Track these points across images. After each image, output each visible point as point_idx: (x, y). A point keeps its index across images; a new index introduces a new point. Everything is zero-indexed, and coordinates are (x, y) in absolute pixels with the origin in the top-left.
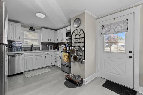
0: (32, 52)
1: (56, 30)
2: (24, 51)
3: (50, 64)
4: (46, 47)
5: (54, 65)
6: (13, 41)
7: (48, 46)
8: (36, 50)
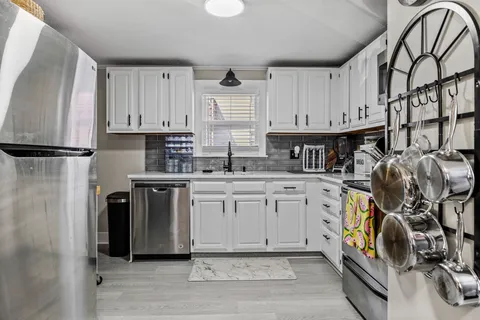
0: (229, 175)
1: (338, 64)
2: (204, 171)
3: (300, 246)
4: (292, 157)
5: (321, 254)
6: (169, 135)
7: (297, 149)
8: (244, 169)
